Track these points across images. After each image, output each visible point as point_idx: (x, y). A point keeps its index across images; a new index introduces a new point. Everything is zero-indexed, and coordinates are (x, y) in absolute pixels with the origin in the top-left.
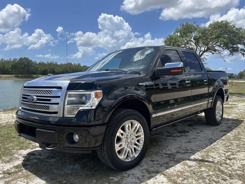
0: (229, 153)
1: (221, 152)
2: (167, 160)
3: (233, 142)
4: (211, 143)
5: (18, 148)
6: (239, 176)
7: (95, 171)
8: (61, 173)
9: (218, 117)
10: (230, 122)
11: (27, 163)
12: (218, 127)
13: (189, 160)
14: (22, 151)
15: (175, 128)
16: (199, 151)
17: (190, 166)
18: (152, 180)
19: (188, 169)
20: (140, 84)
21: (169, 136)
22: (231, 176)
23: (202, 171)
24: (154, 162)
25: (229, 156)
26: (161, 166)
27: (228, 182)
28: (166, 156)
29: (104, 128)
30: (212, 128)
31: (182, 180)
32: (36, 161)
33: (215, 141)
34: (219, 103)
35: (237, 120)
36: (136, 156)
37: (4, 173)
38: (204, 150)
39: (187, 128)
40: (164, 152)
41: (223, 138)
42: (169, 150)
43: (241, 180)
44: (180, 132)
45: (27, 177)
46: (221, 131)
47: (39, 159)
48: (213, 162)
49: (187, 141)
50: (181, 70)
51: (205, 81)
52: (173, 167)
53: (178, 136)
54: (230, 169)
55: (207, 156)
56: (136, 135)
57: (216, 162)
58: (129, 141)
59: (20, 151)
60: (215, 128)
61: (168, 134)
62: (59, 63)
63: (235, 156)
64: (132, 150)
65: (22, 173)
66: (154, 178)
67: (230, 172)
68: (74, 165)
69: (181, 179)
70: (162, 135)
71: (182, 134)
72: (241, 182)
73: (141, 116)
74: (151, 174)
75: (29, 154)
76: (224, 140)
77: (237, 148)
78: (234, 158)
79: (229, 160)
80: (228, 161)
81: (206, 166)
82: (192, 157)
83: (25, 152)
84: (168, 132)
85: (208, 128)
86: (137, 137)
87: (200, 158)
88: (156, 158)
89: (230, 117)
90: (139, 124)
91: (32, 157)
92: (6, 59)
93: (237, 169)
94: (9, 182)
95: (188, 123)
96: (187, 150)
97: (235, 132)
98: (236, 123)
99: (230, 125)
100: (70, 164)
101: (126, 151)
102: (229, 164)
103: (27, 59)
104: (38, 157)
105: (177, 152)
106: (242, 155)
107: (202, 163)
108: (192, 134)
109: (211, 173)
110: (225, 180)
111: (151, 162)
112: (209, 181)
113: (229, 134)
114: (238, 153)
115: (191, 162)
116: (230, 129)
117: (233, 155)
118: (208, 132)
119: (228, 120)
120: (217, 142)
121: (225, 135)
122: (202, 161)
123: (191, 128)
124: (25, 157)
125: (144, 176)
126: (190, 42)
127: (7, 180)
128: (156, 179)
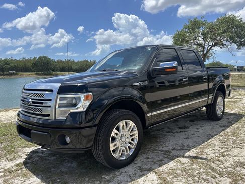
0: (224, 150)
1: (217, 148)
2: (161, 157)
3: (230, 137)
4: (209, 139)
5: (24, 146)
6: (229, 173)
7: (90, 169)
8: (58, 172)
9: (219, 112)
10: (232, 116)
11: (28, 161)
12: (219, 121)
13: (184, 157)
14: (26, 149)
15: (177, 123)
16: (195, 147)
17: (183, 164)
18: (143, 178)
19: (179, 167)
20: (133, 84)
21: (169, 132)
22: (221, 174)
23: (193, 169)
24: (149, 160)
25: (224, 152)
26: (155, 163)
27: (217, 180)
28: (162, 153)
29: (95, 129)
30: (213, 123)
31: (173, 179)
32: (37, 159)
33: (213, 137)
34: (220, 99)
35: (239, 114)
36: (130, 154)
37: (5, 171)
38: (201, 146)
39: (187, 124)
40: (161, 149)
41: (221, 134)
42: (166, 146)
43: (230, 178)
44: (180, 128)
45: (25, 175)
46: (220, 126)
47: (40, 157)
48: (206, 159)
49: (185, 137)
50: (175, 70)
51: (204, 77)
52: (166, 165)
53: (177, 132)
54: (222, 166)
55: (202, 152)
56: (131, 134)
57: (209, 158)
58: (123, 140)
59: (24, 149)
60: (216, 123)
61: (169, 130)
62: (76, 61)
63: (230, 153)
64: (126, 149)
65: (22, 171)
66: (145, 176)
67: (221, 170)
68: (72, 163)
69: (171, 177)
70: (162, 131)
71: (182, 130)
72: (230, 180)
73: (135, 115)
74: (143, 172)
75: (33, 152)
76: (221, 135)
77: (233, 144)
78: (228, 155)
79: (223, 156)
80: (221, 158)
81: (198, 164)
82: (187, 154)
83: (29, 150)
84: (168, 128)
85: (209, 124)
86: (131, 136)
87: (195, 155)
88: (151, 155)
89: (233, 112)
90: (133, 124)
91: (35, 155)
92: (27, 58)
93: (229, 166)
94: (7, 180)
95: (191, 118)
96: (184, 146)
97: (234, 126)
98: (238, 117)
99: (231, 119)
100: (68, 162)
101: (121, 150)
102: (222, 161)
103: (46, 57)
104: (40, 155)
105: (174, 149)
106: (237, 151)
107: (195, 161)
108: (192, 130)
109: (202, 171)
110: (214, 178)
111: (145, 160)
112: (199, 179)
113: (228, 130)
114: (233, 149)
115: (185, 159)
116: (230, 124)
117: (228, 151)
118: (207, 127)
119: (231, 114)
120: (214, 138)
121: (224, 130)
122: (196, 158)
123: (192, 123)
124: (28, 155)
125: (135, 174)
126: (198, 38)
127: (6, 178)
128: (147, 177)
